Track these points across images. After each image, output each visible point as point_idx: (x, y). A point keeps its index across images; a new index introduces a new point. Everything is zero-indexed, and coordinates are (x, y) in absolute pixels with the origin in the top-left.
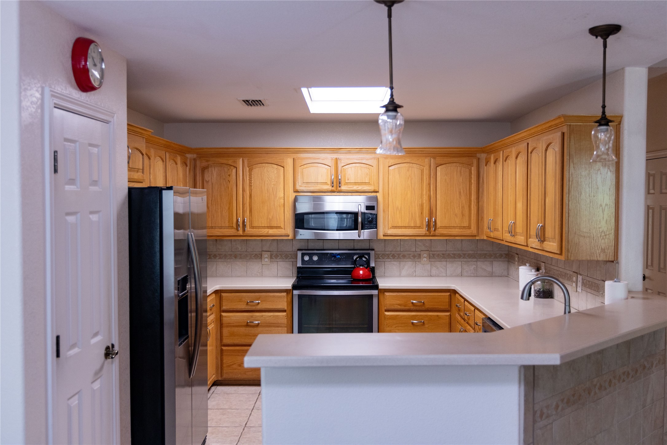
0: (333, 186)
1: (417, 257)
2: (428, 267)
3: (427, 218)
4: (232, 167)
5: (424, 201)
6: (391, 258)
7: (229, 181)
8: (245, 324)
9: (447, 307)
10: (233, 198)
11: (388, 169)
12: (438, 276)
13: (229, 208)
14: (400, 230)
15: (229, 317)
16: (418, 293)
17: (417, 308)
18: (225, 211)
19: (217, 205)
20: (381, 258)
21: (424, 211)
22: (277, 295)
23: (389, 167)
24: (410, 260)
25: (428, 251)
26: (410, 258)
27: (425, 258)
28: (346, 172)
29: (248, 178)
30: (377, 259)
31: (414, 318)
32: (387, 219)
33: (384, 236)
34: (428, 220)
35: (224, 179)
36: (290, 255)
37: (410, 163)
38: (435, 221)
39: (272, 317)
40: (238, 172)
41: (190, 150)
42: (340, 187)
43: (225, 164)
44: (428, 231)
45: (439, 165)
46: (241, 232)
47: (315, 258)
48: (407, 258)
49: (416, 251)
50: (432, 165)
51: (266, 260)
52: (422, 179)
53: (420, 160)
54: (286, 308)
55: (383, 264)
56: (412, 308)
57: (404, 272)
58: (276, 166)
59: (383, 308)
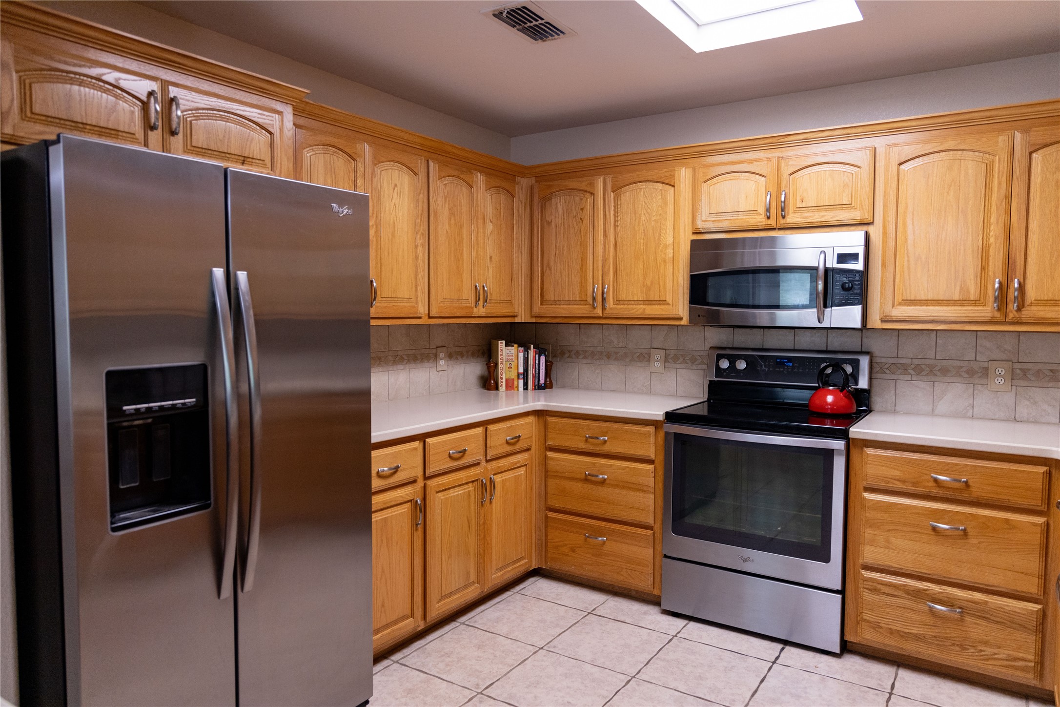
0: (769, 218)
1: (980, 375)
2: (1008, 398)
3: (997, 280)
4: (588, 194)
5: (992, 240)
6: (913, 373)
7: (581, 219)
8: (583, 476)
9: (1036, 502)
10: (587, 250)
11: (899, 169)
12: (1036, 422)
13: (581, 268)
14: (924, 307)
15: (557, 460)
16: (953, 458)
17: (949, 494)
18: (576, 273)
19: (562, 263)
20: (887, 371)
21: (990, 264)
22: (638, 430)
23: (900, 164)
24: (960, 380)
25: (1010, 363)
26: (961, 376)
27: (1000, 379)
28: (798, 185)
29: (612, 212)
30: (879, 374)
31: (939, 515)
32: (892, 284)
33: (883, 321)
34: (1000, 283)
35: (575, 217)
36: (699, 358)
37: (957, 150)
38: (1022, 288)
39: (628, 469)
40: (595, 203)
41: (523, 171)
42: (784, 217)
43: (576, 189)
44: (999, 309)
45: (1038, 147)
46: (599, 312)
47: (741, 365)
48: (952, 376)
49: (976, 360)
50: (1018, 148)
51: (658, 364)
52: (988, 186)
53: (984, 139)
54: (653, 457)
55: (893, 385)
56: (935, 491)
57: (943, 406)
58: (660, 185)
59: (858, 483)
